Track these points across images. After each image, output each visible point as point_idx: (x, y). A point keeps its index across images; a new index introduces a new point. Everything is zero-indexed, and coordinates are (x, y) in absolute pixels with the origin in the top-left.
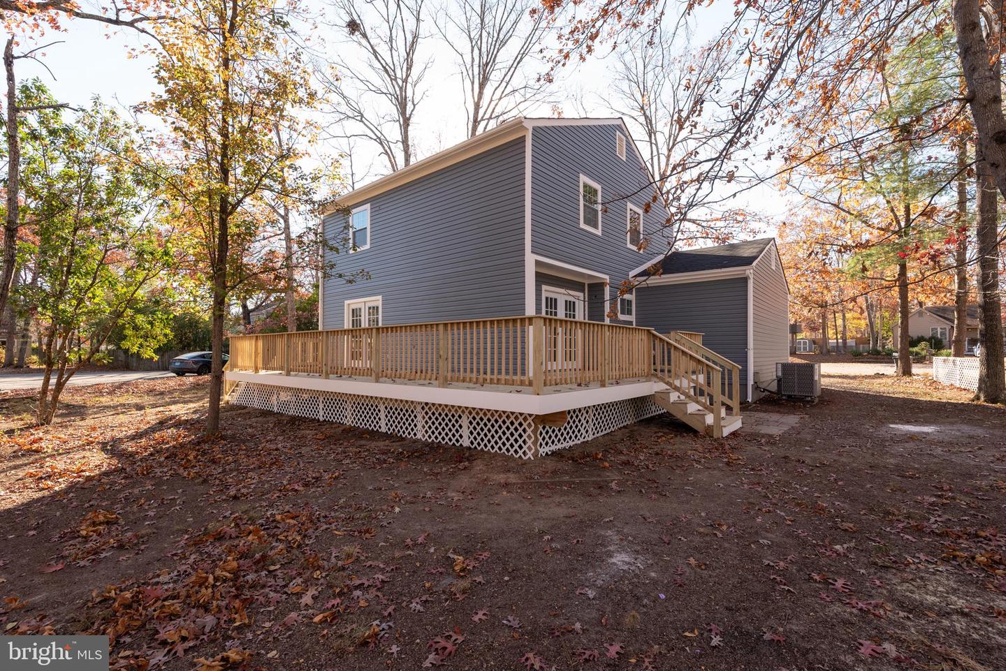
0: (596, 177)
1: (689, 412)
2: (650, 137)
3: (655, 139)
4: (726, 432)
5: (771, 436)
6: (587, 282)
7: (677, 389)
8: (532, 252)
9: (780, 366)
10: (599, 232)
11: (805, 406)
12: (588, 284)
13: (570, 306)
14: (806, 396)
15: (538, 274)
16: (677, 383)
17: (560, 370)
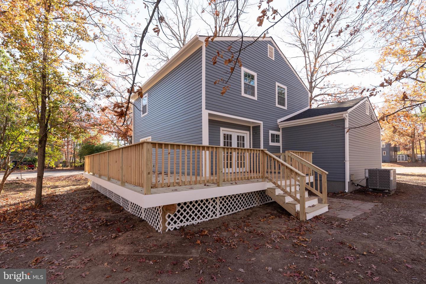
0: (253, 69)
1: (286, 202)
2: (305, 54)
3: (308, 55)
4: (309, 217)
5: (343, 220)
6: (251, 126)
7: (279, 187)
8: (206, 109)
9: (367, 171)
10: (256, 98)
11: (383, 196)
12: (252, 127)
13: (241, 139)
14: (385, 190)
15: (210, 121)
16: (279, 183)
17: (234, 173)
